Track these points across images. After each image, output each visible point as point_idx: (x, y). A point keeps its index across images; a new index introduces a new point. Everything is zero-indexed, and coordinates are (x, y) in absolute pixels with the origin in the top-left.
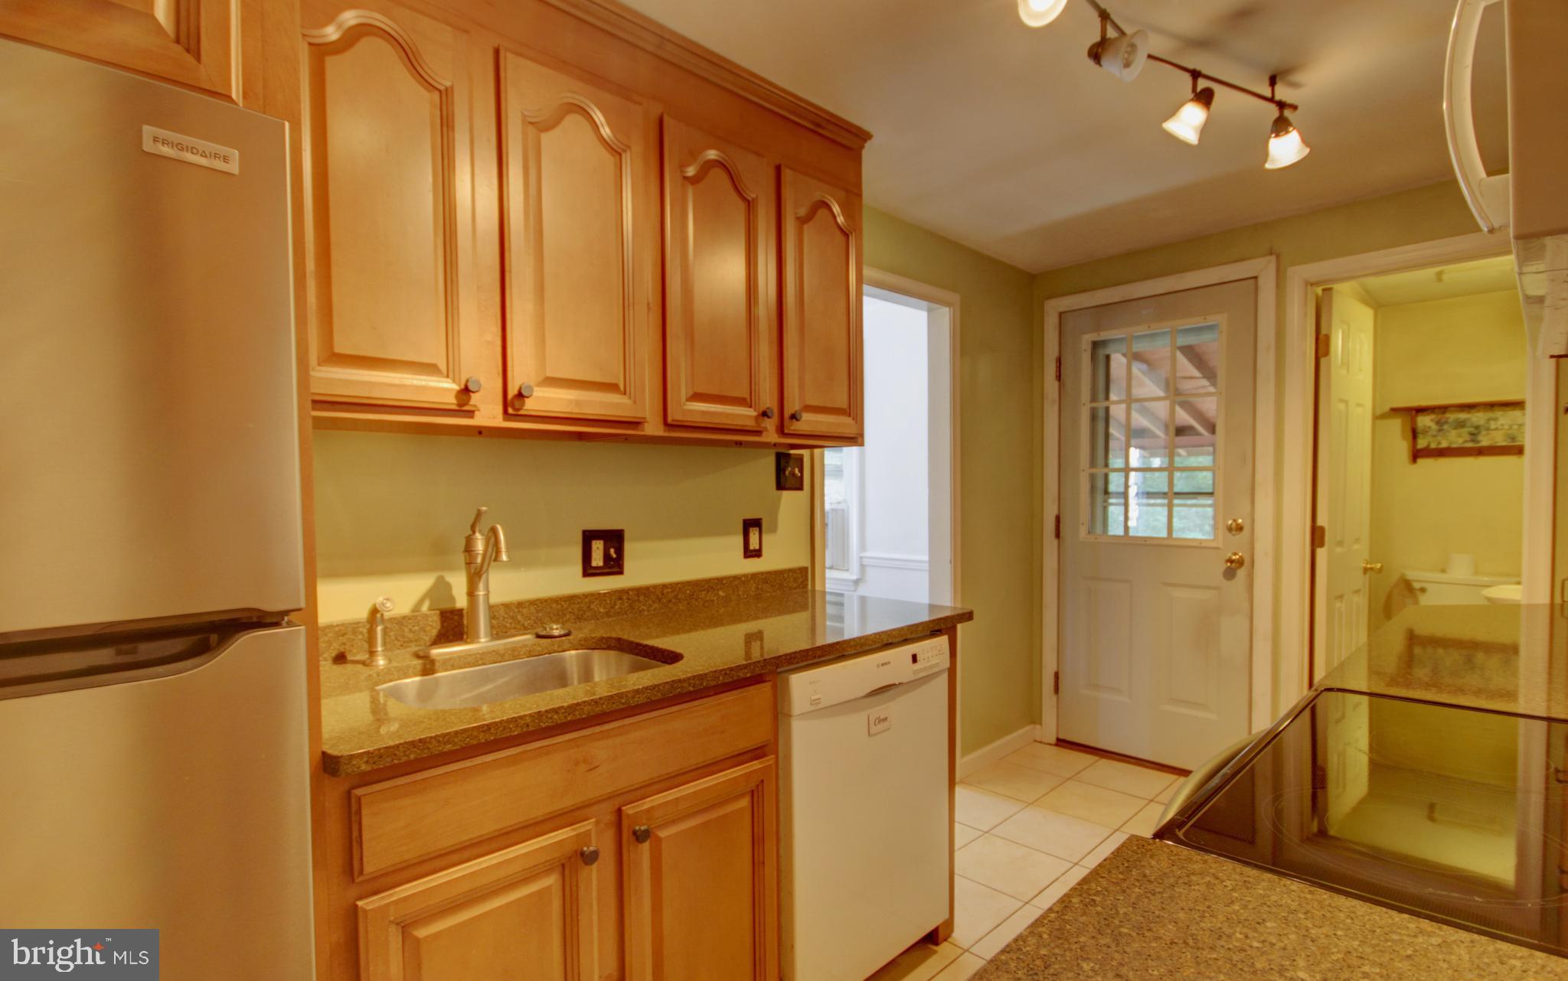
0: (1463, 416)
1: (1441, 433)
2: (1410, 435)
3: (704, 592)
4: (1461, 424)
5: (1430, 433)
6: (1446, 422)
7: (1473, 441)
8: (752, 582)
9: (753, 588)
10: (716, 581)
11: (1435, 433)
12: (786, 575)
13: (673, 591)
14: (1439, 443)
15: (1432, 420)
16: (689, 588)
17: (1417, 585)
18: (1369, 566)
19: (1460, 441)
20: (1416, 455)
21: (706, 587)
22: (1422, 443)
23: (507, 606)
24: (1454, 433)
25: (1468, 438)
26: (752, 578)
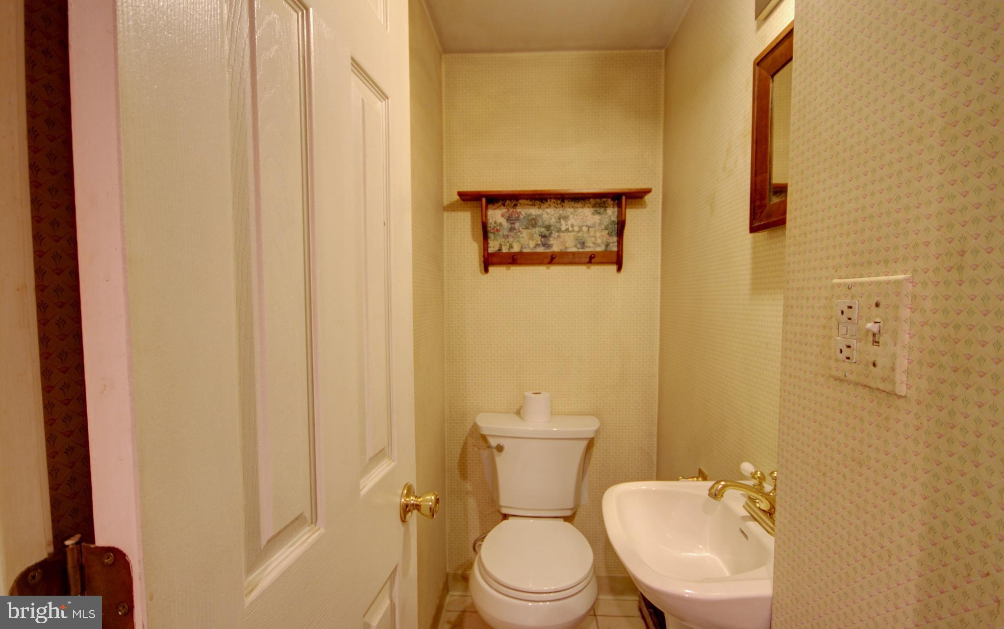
0: (534, 211)
1: (512, 234)
2: (481, 233)
4: (532, 223)
5: (501, 233)
6: (518, 219)
7: (544, 245)
11: (505, 233)
14: (511, 247)
15: (503, 216)
17: (493, 442)
18: (412, 500)
19: (532, 244)
20: (489, 261)
22: (493, 247)
24: (525, 233)
25: (538, 240)
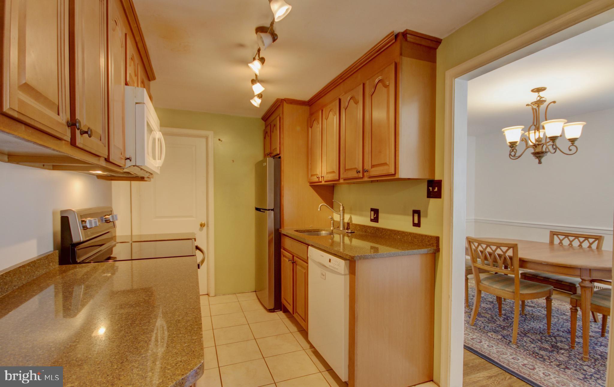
3: (393, 235)
8: (409, 236)
9: (410, 239)
10: (397, 232)
12: (424, 238)
13: (385, 231)
16: (389, 231)
21: (394, 233)
23: (355, 224)
26: (409, 234)
